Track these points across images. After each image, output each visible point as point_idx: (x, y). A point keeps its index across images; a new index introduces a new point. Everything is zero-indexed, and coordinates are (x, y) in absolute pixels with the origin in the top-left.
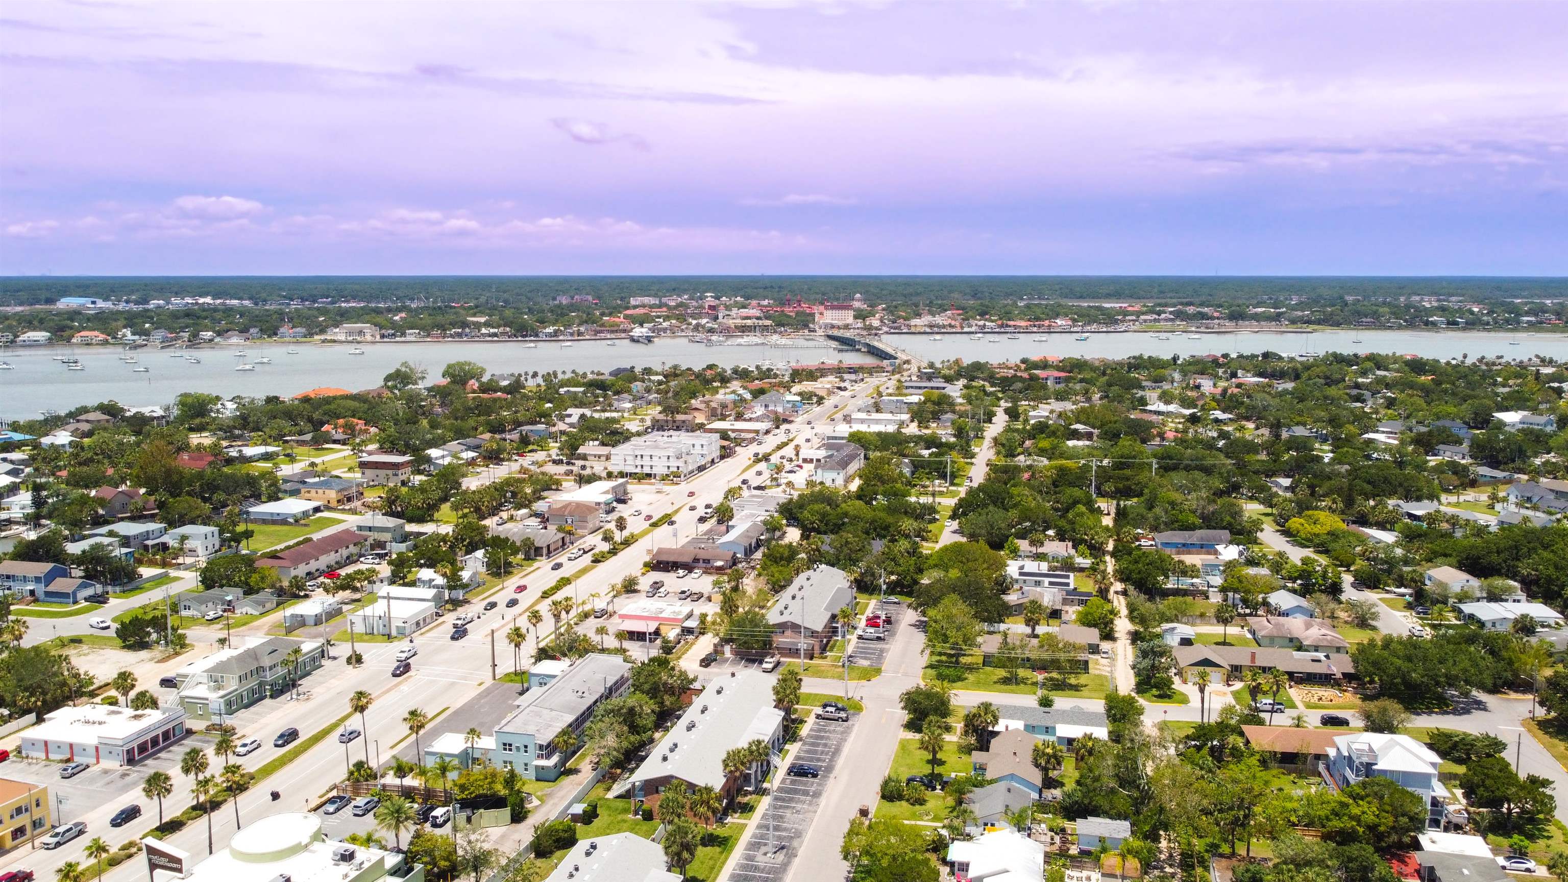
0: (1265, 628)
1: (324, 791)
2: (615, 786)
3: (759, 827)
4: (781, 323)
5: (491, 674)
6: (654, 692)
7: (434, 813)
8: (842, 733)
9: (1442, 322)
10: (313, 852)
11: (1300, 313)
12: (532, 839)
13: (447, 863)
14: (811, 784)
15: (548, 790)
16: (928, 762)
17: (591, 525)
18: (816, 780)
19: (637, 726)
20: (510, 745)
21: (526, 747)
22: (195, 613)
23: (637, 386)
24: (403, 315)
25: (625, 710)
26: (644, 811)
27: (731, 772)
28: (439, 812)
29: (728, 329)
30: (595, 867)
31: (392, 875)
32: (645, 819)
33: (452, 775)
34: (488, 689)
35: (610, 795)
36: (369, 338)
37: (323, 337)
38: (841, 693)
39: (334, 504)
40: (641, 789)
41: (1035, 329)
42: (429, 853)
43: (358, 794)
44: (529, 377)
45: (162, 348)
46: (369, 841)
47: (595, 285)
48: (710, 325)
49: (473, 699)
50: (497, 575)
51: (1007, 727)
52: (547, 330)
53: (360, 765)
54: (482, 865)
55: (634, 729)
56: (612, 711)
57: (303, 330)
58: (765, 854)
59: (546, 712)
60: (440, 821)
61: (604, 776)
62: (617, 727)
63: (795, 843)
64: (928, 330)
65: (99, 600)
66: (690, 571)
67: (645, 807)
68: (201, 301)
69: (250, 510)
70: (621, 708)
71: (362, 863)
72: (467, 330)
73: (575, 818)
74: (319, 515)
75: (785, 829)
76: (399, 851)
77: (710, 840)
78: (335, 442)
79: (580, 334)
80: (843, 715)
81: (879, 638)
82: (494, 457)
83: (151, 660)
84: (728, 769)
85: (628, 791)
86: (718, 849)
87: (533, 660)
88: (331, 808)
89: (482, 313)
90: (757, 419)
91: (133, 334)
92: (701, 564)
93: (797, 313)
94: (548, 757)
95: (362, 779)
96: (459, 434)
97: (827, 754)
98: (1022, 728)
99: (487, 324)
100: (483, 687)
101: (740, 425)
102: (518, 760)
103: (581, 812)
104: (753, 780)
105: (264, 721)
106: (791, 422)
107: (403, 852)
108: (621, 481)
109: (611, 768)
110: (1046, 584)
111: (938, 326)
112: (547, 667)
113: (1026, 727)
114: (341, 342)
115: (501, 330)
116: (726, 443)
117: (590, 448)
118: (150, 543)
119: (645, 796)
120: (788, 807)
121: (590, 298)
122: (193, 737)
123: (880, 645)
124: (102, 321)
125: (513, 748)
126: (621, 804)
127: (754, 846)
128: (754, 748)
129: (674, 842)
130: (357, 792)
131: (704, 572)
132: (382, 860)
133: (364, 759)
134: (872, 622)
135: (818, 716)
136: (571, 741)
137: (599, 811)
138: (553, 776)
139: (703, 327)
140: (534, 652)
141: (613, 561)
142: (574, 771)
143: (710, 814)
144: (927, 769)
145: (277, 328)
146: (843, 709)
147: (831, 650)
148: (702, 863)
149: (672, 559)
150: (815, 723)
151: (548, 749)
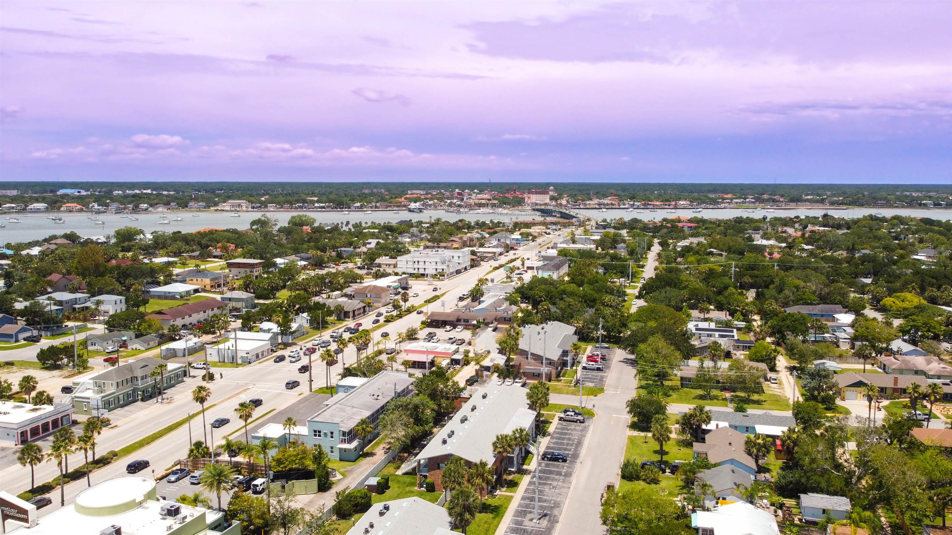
0: (895, 363)
1: (171, 466)
2: (403, 466)
3: (523, 498)
4: (503, 203)
5: (308, 388)
6: (434, 395)
7: (255, 482)
8: (581, 431)
9: (931, 204)
10: (147, 508)
11: (836, 199)
12: (334, 503)
13: (261, 521)
14: (564, 467)
15: (349, 468)
16: (656, 452)
17: (383, 300)
18: (566, 464)
19: (421, 419)
20: (320, 432)
21: (332, 433)
22: (99, 348)
23: (414, 230)
24: (267, 197)
25: (411, 406)
26: (428, 484)
27: (499, 452)
28: (258, 481)
29: (471, 205)
30: (388, 524)
31: (212, 529)
32: (428, 491)
33: (272, 453)
34: (305, 397)
35: (399, 472)
36: (244, 208)
37: (216, 208)
38: (577, 404)
39: (208, 288)
40: (425, 466)
41: (667, 207)
42: (246, 511)
43: (197, 468)
44: (344, 226)
45: (116, 213)
46: (196, 501)
47: (387, 186)
48: (459, 203)
49: (294, 404)
50: (317, 328)
51: (717, 425)
52: (356, 205)
53: (198, 445)
54: (290, 522)
55: (418, 421)
56: (402, 406)
57: (204, 204)
58: (531, 520)
59: (348, 408)
60: (259, 488)
61: (394, 459)
62: (405, 419)
63: (556, 512)
64: (597, 207)
65: (34, 340)
66: (455, 328)
67: (428, 480)
68: (145, 191)
69: (151, 290)
70: (408, 404)
71: (185, 517)
72: (306, 204)
73: (371, 488)
74: (197, 294)
75: (545, 501)
76: (220, 509)
77: (485, 508)
78: (215, 257)
79: (376, 207)
80: (580, 417)
81: (599, 369)
82: (319, 264)
83: (60, 376)
84: (498, 450)
85: (414, 469)
86: (491, 515)
87: (340, 377)
88: (173, 478)
89: (315, 196)
90: (494, 247)
91: (99, 205)
92: (462, 323)
93: (514, 197)
94: (350, 442)
95: (200, 456)
96: (296, 251)
97: (572, 445)
98: (728, 426)
99: (318, 202)
100: (302, 396)
101: (481, 249)
102: (326, 443)
103: (376, 484)
104: (515, 462)
105: (133, 416)
106: (516, 249)
107: (224, 511)
108: (404, 276)
109: (400, 452)
110: (717, 336)
111: (604, 204)
112: (350, 381)
113: (730, 426)
114: (227, 211)
115: (327, 204)
116: (474, 257)
117: (383, 260)
118: (77, 306)
119: (428, 471)
120: (545, 484)
121: (383, 191)
122: (77, 426)
123: (600, 374)
124: (80, 199)
125: (322, 434)
126: (408, 479)
127: (521, 513)
128: (518, 435)
129: (457, 504)
130: (196, 467)
131: (464, 328)
132: (203, 516)
133: (203, 440)
134: (591, 358)
135: (561, 419)
136: (368, 429)
137: (390, 484)
138: (353, 457)
139: (455, 204)
140: (341, 371)
141: (400, 321)
142: (371, 454)
143: (484, 485)
144: (656, 458)
145: (188, 203)
146: (580, 414)
147: (564, 376)
148: (479, 526)
149: (442, 318)
150: (558, 423)
151: (350, 435)
